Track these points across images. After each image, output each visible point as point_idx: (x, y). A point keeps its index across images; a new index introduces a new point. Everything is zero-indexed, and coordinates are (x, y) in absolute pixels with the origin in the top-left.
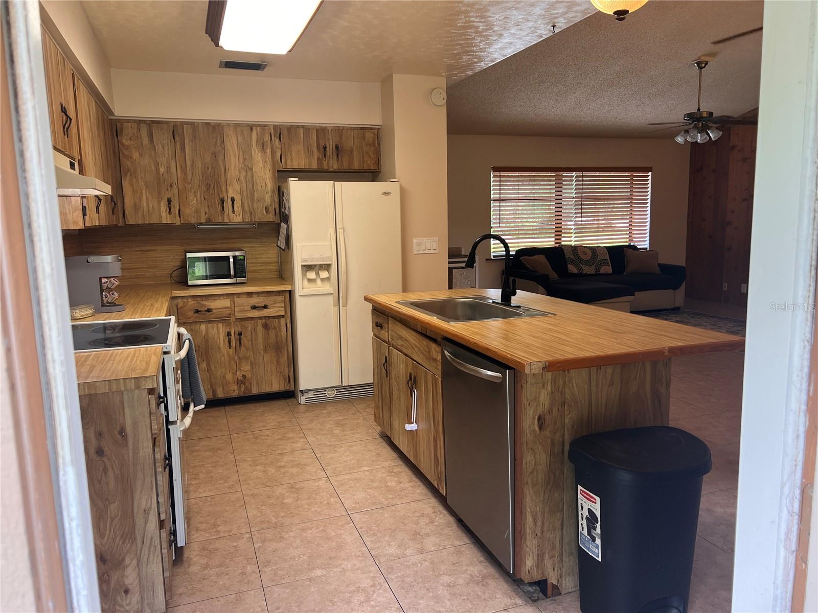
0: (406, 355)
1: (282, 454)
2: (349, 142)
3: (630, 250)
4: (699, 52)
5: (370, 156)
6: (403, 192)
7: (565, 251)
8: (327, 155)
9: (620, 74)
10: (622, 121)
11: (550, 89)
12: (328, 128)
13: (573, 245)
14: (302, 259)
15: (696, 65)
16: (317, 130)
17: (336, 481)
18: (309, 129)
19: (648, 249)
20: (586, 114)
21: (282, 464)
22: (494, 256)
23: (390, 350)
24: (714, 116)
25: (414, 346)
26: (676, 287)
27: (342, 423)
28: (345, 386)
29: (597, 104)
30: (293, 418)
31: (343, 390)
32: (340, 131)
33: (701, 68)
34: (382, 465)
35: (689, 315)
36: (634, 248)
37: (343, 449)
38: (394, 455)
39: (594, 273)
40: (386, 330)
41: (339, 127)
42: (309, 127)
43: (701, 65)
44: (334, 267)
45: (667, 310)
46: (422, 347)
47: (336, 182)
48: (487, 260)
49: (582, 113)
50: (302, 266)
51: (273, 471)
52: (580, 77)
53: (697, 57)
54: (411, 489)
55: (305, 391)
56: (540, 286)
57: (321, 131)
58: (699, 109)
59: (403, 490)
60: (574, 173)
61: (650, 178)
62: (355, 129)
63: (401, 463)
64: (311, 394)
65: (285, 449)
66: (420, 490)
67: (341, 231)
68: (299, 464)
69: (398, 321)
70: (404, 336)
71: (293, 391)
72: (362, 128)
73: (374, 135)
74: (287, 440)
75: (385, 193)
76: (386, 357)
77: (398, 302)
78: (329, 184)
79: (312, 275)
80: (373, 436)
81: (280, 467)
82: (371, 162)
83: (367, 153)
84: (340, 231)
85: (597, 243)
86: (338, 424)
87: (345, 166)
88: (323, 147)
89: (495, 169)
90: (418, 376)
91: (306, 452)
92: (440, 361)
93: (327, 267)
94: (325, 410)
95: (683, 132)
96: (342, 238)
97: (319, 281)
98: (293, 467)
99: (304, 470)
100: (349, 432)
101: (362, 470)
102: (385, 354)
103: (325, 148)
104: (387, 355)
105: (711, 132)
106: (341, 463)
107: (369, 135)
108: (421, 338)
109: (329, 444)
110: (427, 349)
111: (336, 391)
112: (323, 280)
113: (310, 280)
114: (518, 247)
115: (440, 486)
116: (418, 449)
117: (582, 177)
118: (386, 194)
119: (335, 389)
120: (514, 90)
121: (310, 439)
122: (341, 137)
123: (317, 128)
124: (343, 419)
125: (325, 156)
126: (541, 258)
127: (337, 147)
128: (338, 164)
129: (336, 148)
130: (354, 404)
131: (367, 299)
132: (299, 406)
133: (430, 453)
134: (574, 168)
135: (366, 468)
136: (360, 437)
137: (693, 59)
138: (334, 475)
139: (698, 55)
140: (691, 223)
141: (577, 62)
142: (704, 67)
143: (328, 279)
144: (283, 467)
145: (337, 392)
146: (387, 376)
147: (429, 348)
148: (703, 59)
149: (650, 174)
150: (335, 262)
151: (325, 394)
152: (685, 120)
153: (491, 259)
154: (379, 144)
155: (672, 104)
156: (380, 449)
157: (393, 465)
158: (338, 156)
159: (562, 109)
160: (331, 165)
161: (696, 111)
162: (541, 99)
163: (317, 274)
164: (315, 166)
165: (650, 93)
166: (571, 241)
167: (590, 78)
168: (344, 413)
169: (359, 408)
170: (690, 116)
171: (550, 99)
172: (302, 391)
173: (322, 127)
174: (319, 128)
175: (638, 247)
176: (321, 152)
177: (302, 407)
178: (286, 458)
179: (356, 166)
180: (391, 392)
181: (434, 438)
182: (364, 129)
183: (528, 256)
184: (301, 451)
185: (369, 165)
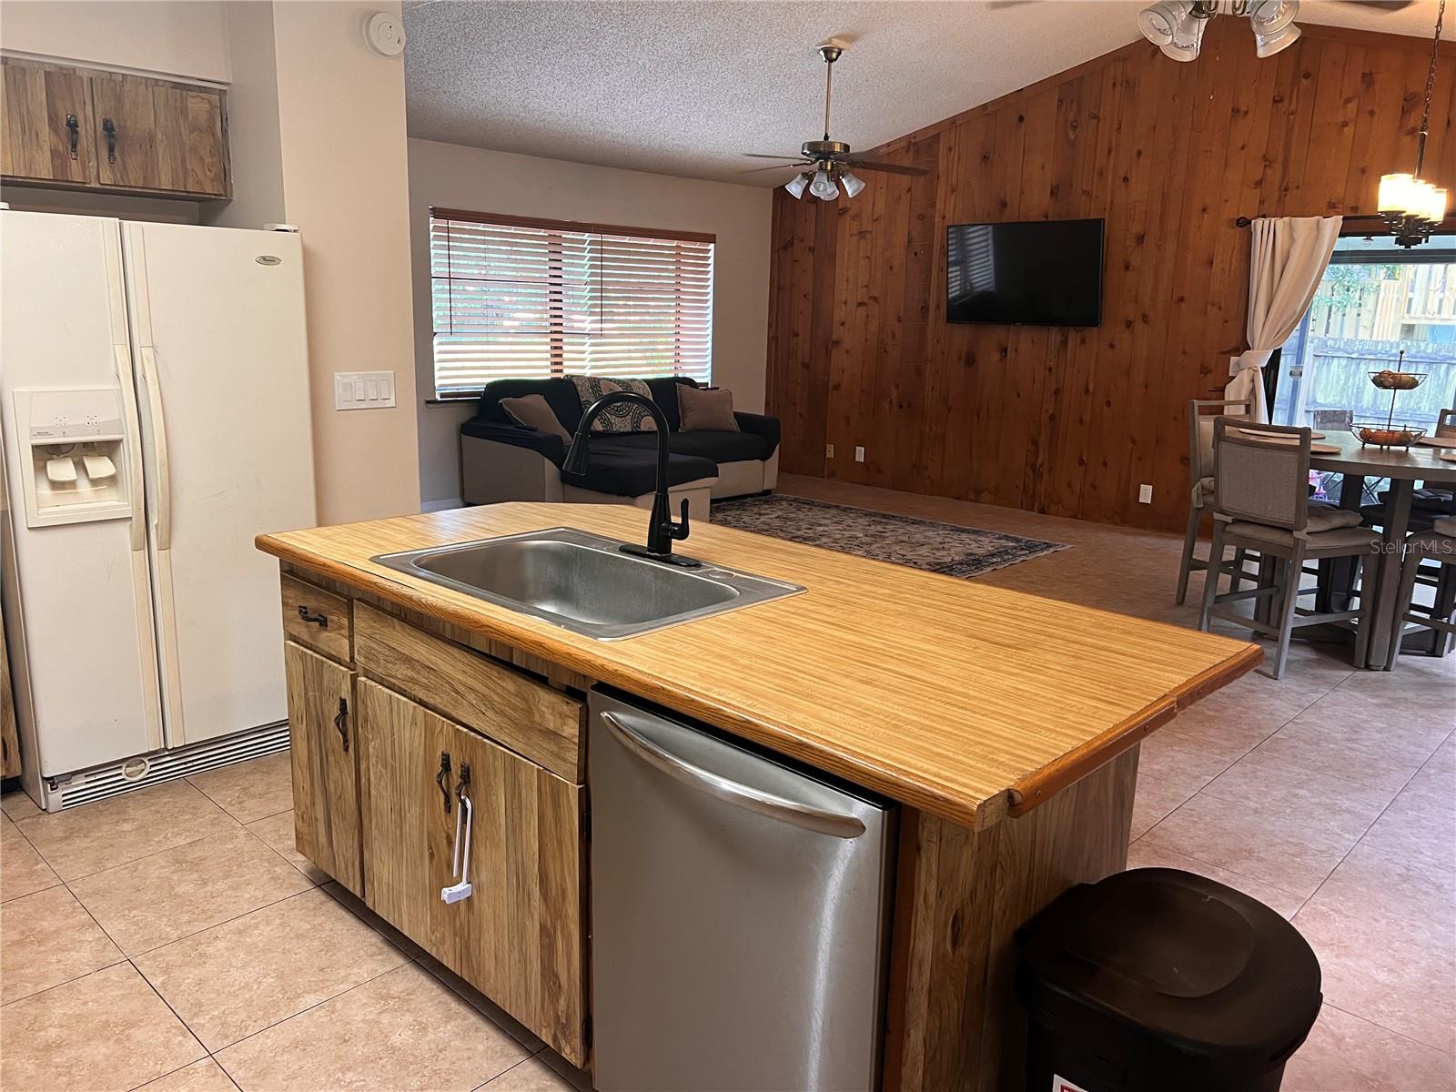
0: (422, 703)
1: (39, 997)
2: (144, 118)
3: (686, 387)
4: (833, 29)
5: (202, 159)
6: (309, 259)
7: (579, 388)
8: (79, 147)
9: (695, 48)
10: (674, 142)
11: (563, 60)
12: (78, 73)
13: (587, 375)
14: (32, 429)
15: (822, 53)
16: (47, 74)
17: (240, 1064)
18: (23, 70)
19: (709, 386)
20: (617, 120)
21: (53, 1033)
22: (442, 396)
23: (360, 687)
24: (851, 151)
25: (458, 687)
26: (765, 457)
27: (190, 857)
28: (173, 749)
29: (641, 103)
30: (37, 864)
31: (169, 759)
32: (114, 84)
33: (831, 60)
34: (353, 978)
35: (791, 505)
36: (690, 382)
37: (221, 944)
38: (374, 940)
39: (630, 430)
40: (345, 632)
41: (111, 73)
42: (23, 64)
43: (830, 54)
44: (130, 451)
45: (752, 495)
46: (497, 694)
47: (125, 223)
48: (428, 402)
49: (611, 118)
50: (35, 447)
51: (30, 1068)
52: (624, 42)
53: (826, 39)
54: (457, 1043)
55: (61, 778)
56: (546, 459)
57: (60, 78)
58: (826, 137)
59: (441, 1051)
60: (587, 234)
61: (711, 254)
62: (157, 85)
63: (399, 960)
64: (79, 783)
65: (44, 976)
66: (485, 1042)
67: (148, 352)
68: (107, 1024)
69: (391, 614)
70: (416, 657)
71: (18, 777)
72: (176, 85)
73: (213, 107)
74: (40, 943)
75: (264, 258)
76: (343, 702)
77: (375, 560)
78: (105, 226)
79: (62, 470)
80: (292, 886)
81: (48, 1047)
82: (205, 175)
83: (194, 150)
84: (144, 354)
85: (630, 373)
86: (180, 861)
87: (134, 179)
88: (69, 124)
89: (439, 213)
90: (478, 767)
91: (113, 973)
92: (576, 740)
93: (108, 448)
94: (125, 821)
95: (799, 176)
96: (150, 374)
97: (84, 486)
98: (88, 1039)
99: (127, 1044)
100: (221, 886)
101: (302, 1007)
102: (338, 691)
103: (73, 126)
104: (346, 694)
105: (849, 182)
106: (234, 995)
107: (197, 106)
108: (494, 672)
109: (175, 935)
110: (522, 705)
111: (149, 764)
112: (95, 482)
113: (56, 485)
114: (489, 376)
115: (563, 1043)
116: (473, 944)
117: (602, 243)
118: (267, 260)
119: (146, 760)
120: (494, 48)
121: (114, 927)
122: (119, 100)
123: (48, 69)
124: (190, 844)
125: (74, 146)
126: (538, 401)
127: (108, 127)
128: (113, 172)
129: (105, 128)
130: (205, 791)
131: (261, 544)
132: (45, 818)
133: (524, 960)
134: (590, 225)
135: (311, 1000)
136: (259, 894)
137: (820, 41)
138: (226, 1043)
139: (830, 35)
140: (773, 339)
141: (628, 10)
142: (836, 60)
143: (112, 480)
144: (59, 1045)
145: (152, 766)
146: (346, 749)
147: (526, 700)
148: (837, 43)
149: (712, 246)
150: (134, 436)
151: (120, 774)
152: (803, 154)
153: (436, 402)
154: (224, 131)
155: (765, 120)
156: (327, 927)
157: (381, 971)
158: (111, 150)
159: (577, 105)
160: (94, 173)
161: (823, 140)
162: (542, 76)
163: (80, 466)
164: (44, 171)
165: (736, 94)
166: (584, 367)
167: (642, 47)
168: (188, 825)
169: (223, 801)
170: (813, 147)
171: (558, 80)
172: (52, 778)
173: (61, 68)
174: (52, 69)
175: (697, 381)
176: (63, 135)
177: (53, 820)
178: (59, 1010)
179: (165, 182)
180: (364, 788)
181: (543, 928)
182: (181, 88)
183: (515, 397)
184: (97, 977)
185: (199, 182)
